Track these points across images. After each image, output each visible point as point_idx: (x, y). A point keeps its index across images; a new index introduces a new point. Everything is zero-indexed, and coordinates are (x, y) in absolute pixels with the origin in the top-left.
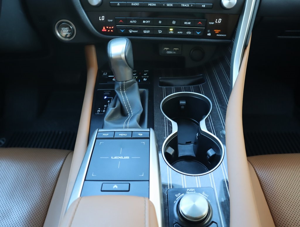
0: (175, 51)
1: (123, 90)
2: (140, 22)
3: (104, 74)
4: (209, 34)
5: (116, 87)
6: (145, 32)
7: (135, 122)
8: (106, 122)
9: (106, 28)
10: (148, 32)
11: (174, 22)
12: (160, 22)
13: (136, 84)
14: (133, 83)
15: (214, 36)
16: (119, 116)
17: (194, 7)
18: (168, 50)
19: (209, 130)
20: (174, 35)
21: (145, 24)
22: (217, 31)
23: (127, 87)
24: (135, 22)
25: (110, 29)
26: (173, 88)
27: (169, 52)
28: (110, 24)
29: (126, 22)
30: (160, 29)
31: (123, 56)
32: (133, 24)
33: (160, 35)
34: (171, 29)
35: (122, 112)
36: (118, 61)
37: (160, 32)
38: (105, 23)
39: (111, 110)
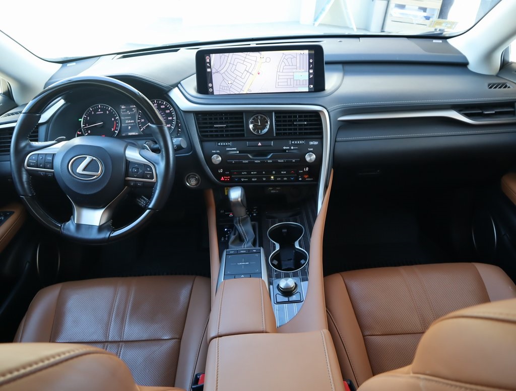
0: (278, 190)
1: (239, 223)
2: (249, 173)
3: (221, 212)
4: (300, 179)
5: (235, 221)
6: (253, 180)
7: (250, 244)
8: (230, 245)
9: (224, 178)
10: (256, 179)
11: (274, 172)
12: (264, 173)
13: (249, 218)
14: (246, 218)
15: (304, 180)
16: (238, 241)
17: (287, 162)
18: (272, 190)
19: (300, 247)
20: (275, 181)
21: (253, 174)
22: (306, 176)
23: (243, 221)
24: (245, 173)
25: (227, 179)
26: (277, 220)
27: (273, 191)
28: (227, 175)
29: (240, 173)
30: (265, 177)
31: (240, 199)
32: (245, 175)
33: (264, 181)
34: (272, 177)
35: (240, 239)
36: (236, 203)
37: (264, 179)
38: (223, 174)
39: (233, 237)
